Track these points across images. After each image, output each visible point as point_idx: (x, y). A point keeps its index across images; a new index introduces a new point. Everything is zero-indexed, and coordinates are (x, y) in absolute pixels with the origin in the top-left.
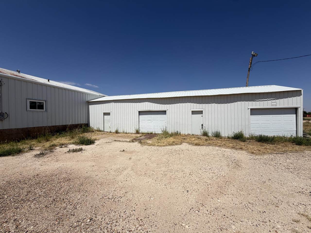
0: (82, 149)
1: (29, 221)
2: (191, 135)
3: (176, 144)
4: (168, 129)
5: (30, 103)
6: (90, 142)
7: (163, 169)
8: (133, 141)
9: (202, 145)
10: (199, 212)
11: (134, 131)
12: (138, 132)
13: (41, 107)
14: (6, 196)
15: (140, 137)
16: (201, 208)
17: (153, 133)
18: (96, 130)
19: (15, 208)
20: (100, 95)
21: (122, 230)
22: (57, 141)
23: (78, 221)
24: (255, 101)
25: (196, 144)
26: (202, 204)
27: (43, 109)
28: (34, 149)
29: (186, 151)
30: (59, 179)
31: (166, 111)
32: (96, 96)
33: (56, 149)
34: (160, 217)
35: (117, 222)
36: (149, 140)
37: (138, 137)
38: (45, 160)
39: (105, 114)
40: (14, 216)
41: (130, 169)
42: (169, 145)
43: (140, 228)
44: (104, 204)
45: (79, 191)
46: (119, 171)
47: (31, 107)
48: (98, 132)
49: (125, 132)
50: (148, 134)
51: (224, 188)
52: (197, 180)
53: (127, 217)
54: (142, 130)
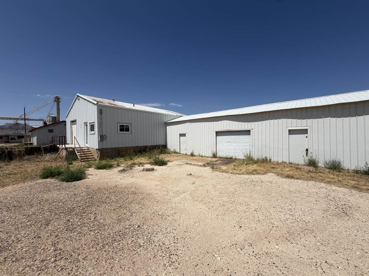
0: (154, 169)
1: (102, 216)
2: (288, 162)
3: (258, 174)
4: (253, 154)
5: (120, 127)
6: (163, 163)
7: (225, 199)
8: (204, 166)
9: (297, 179)
10: (242, 250)
11: (211, 155)
12: (215, 156)
13: (127, 130)
14: (95, 197)
15: (215, 161)
16: (247, 247)
17: (234, 157)
18: (172, 152)
19: (97, 206)
20: (177, 115)
21: (158, 241)
22: (137, 160)
23: (130, 225)
25: (287, 176)
26: (251, 244)
27: (129, 131)
28: (120, 166)
29: (267, 183)
30: (128, 192)
31: (250, 130)
32: (173, 116)
33: (135, 167)
34: (196, 242)
35: (156, 234)
36: (224, 165)
37: (213, 162)
38: (125, 176)
39: (182, 135)
40: (95, 211)
41: (188, 193)
42: (247, 173)
43: (173, 244)
44: (153, 218)
45: (139, 204)
46: (177, 193)
47: (121, 130)
48: (174, 153)
49: (201, 155)
50: (227, 158)
51: (296, 235)
52: (260, 218)
53: (166, 233)
54: (219, 154)
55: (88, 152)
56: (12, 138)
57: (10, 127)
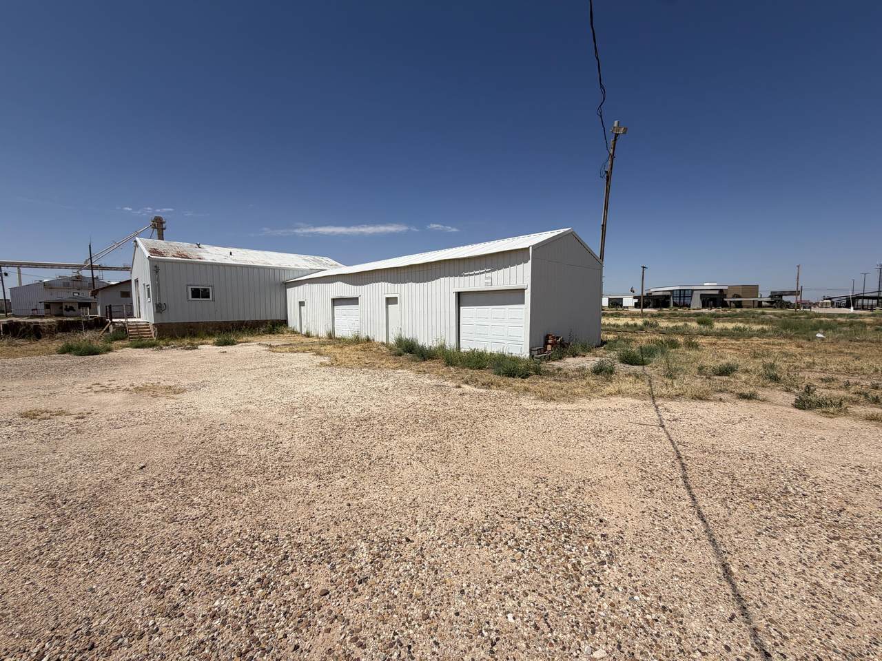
5: (192, 291)
11: (327, 334)
12: (330, 336)
13: (206, 294)
24: (462, 276)
27: (209, 297)
31: (358, 298)
47: (193, 296)
54: (338, 334)
55: (145, 328)
56: (68, 307)
57: (67, 284)
